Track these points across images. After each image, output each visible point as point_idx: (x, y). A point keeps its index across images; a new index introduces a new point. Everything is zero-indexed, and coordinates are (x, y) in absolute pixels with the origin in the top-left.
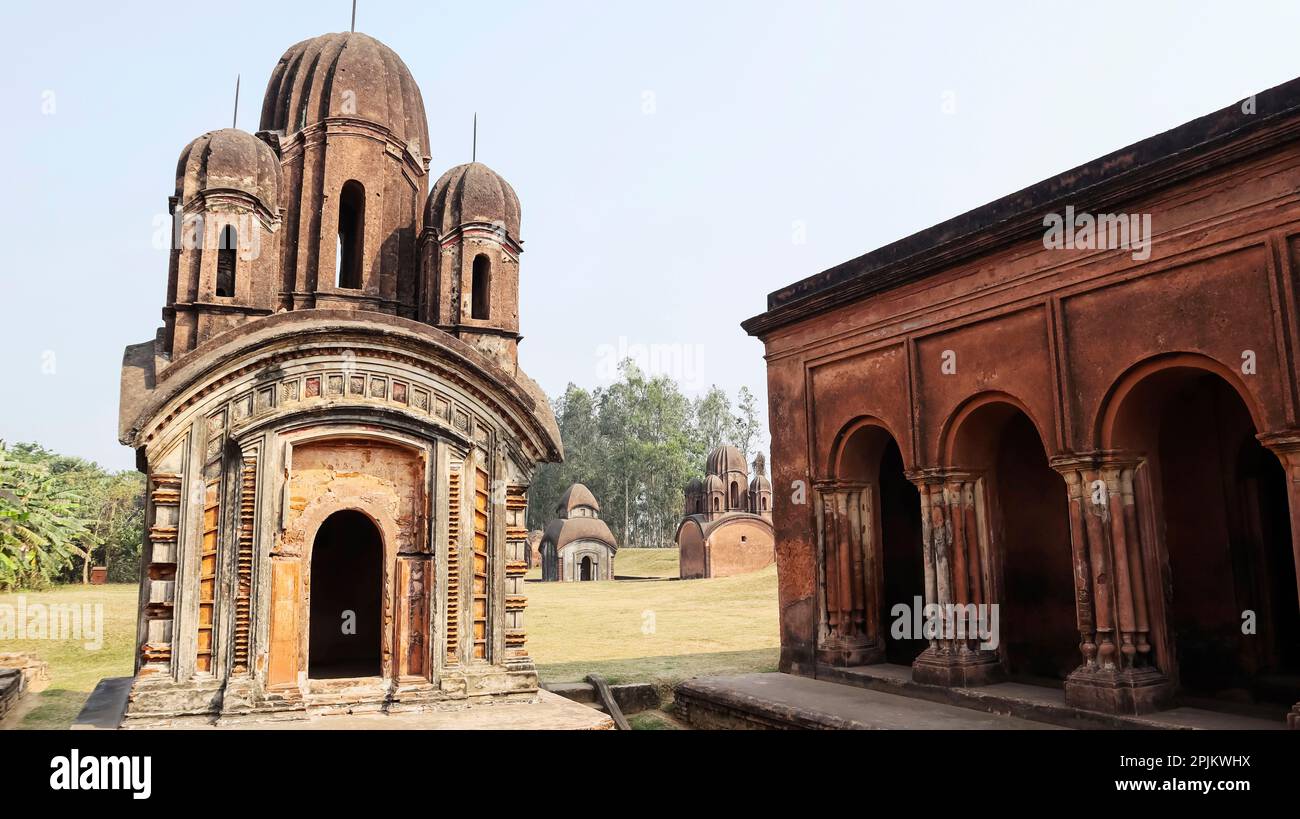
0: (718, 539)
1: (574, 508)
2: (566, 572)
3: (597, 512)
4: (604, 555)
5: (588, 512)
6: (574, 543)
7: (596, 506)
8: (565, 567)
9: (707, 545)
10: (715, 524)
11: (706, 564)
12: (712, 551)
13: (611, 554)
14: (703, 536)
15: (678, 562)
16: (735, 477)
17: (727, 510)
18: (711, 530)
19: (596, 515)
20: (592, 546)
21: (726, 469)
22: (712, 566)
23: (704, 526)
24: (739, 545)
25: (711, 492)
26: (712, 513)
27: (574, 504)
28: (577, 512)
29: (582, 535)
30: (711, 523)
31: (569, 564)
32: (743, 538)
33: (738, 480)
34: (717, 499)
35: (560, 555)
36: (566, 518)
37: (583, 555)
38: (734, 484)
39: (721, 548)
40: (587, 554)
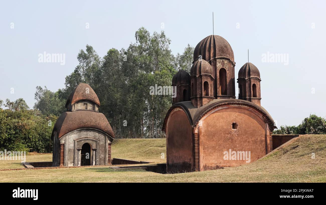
0: (208, 125)
1: (78, 102)
2: (67, 157)
3: (98, 106)
4: (102, 143)
5: (90, 107)
6: (75, 132)
7: (98, 101)
8: (67, 153)
9: (196, 131)
10: (205, 109)
11: (195, 154)
12: (202, 138)
13: (109, 142)
14: (193, 122)
15: (165, 148)
16: (223, 64)
17: (216, 97)
18: (199, 116)
19: (97, 109)
20: (91, 135)
21: (215, 55)
22: (202, 155)
23: (193, 112)
24: (230, 133)
25: (201, 76)
26: (201, 98)
27: (78, 99)
28: (80, 106)
29: (82, 125)
30: (200, 108)
31: (70, 150)
32: (234, 126)
33: (227, 68)
34: (206, 83)
35: (63, 142)
36: (70, 111)
37: (83, 142)
38: (223, 71)
39: (211, 135)
40: (87, 142)
